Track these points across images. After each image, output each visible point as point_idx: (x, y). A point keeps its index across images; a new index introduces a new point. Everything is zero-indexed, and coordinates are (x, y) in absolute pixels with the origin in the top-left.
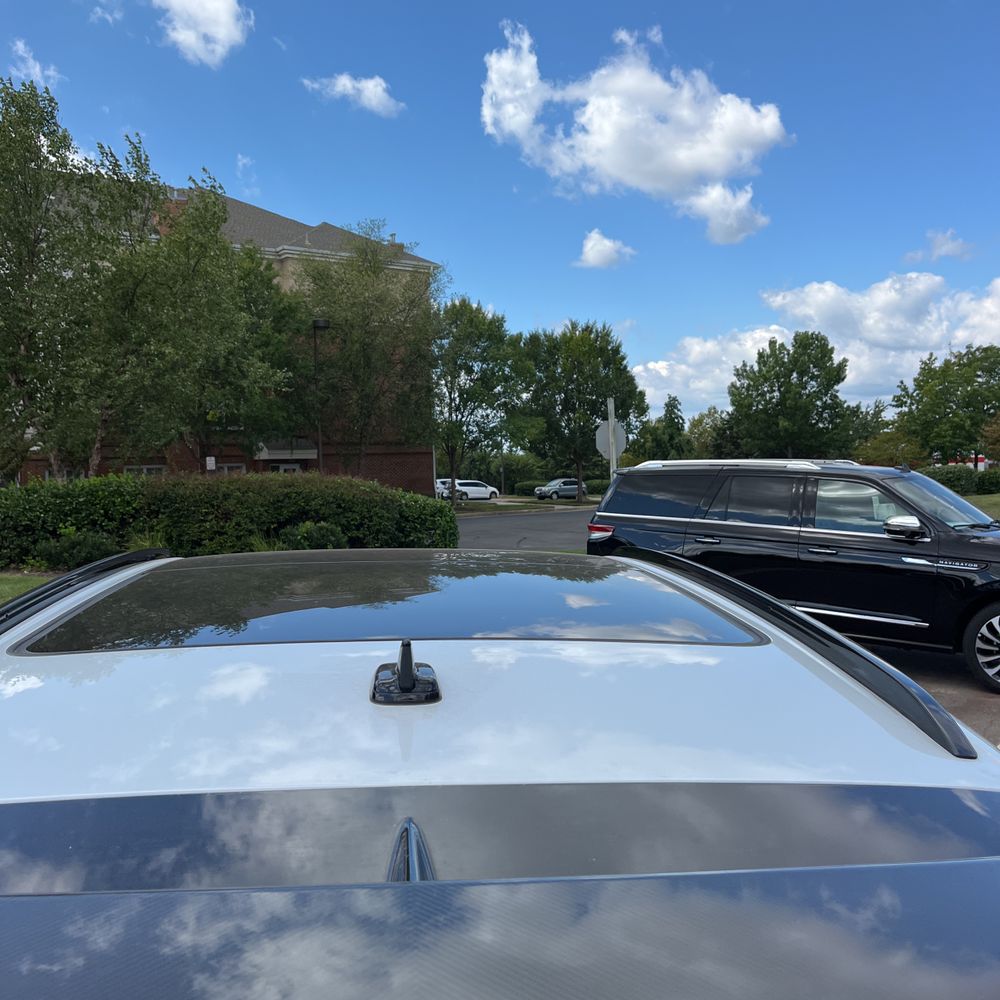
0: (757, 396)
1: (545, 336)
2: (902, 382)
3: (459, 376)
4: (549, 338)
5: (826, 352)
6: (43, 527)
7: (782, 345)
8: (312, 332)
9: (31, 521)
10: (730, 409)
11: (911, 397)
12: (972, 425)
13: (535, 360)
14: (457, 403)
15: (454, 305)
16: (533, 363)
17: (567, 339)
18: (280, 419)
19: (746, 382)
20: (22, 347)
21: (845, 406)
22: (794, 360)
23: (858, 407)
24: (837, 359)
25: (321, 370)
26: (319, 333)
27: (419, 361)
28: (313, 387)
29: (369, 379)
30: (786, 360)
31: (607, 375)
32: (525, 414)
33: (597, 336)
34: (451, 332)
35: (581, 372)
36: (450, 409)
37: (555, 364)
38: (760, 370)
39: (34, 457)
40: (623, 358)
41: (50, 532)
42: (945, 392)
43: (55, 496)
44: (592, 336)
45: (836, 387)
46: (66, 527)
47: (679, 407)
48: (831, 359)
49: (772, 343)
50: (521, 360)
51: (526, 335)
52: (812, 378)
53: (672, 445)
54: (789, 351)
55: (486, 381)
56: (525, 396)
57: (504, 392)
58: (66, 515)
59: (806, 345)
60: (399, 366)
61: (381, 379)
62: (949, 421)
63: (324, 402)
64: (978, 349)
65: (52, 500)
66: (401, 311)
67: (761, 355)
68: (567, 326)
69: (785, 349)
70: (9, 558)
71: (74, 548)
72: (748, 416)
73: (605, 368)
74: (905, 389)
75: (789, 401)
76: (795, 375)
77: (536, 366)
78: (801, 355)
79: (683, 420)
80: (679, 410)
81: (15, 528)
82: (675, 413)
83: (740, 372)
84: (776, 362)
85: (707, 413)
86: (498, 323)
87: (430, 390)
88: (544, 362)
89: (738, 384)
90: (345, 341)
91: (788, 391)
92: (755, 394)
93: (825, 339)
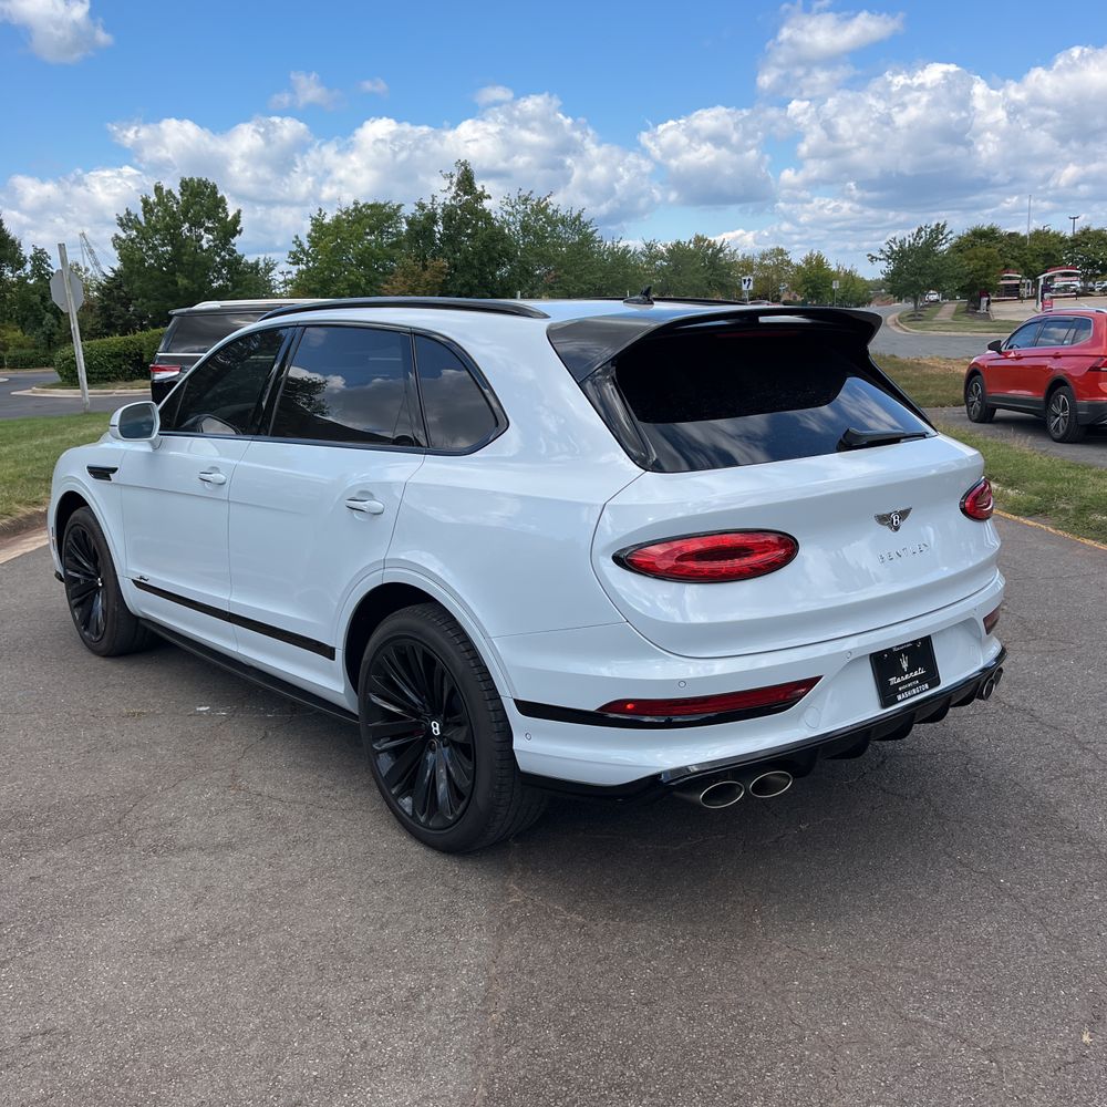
0: (148, 250)
2: (297, 237)
5: (218, 201)
7: (170, 192)
10: (117, 265)
11: (307, 254)
12: (366, 284)
19: (132, 234)
21: (244, 261)
22: (185, 210)
23: (257, 263)
24: (230, 210)
30: (175, 209)
38: (147, 220)
42: (338, 250)
45: (233, 241)
47: (49, 262)
48: (224, 210)
49: (158, 189)
52: (206, 231)
53: (45, 308)
54: (176, 199)
59: (197, 193)
62: (346, 279)
64: (364, 206)
67: (146, 203)
69: (173, 197)
72: (140, 273)
74: (300, 245)
75: (184, 257)
76: (187, 227)
78: (191, 205)
80: (49, 265)
82: (44, 269)
83: (125, 221)
84: (165, 211)
89: (123, 236)
91: (182, 245)
92: (145, 248)
93: (215, 187)
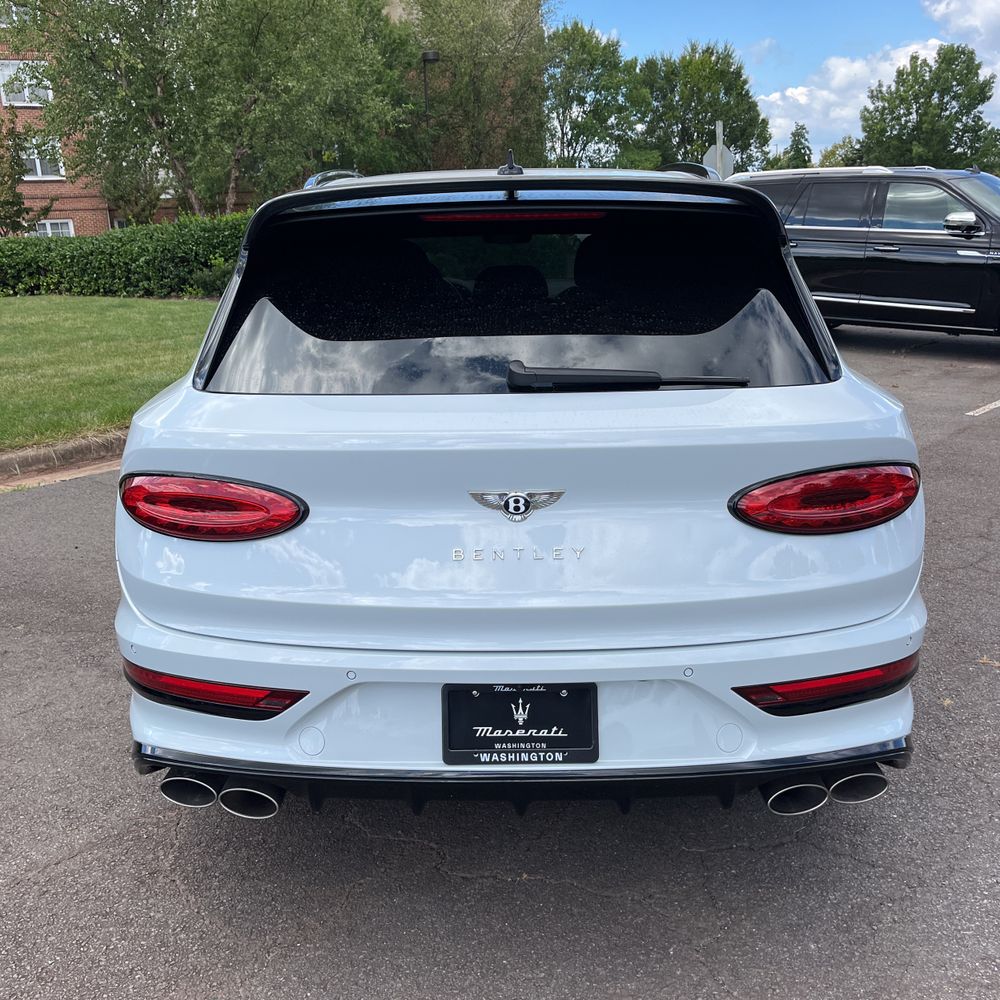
0: (892, 120)
1: (663, 60)
3: (571, 108)
4: (667, 62)
5: (972, 68)
6: (196, 259)
7: (925, 61)
8: (422, 64)
9: (185, 253)
10: (861, 136)
13: (652, 87)
14: (569, 137)
15: (565, 30)
16: (648, 91)
17: (686, 64)
18: (393, 160)
19: (880, 104)
20: (159, 89)
21: (989, 128)
22: (937, 77)
24: (984, 74)
25: (432, 106)
26: (429, 66)
27: (530, 92)
28: (424, 125)
29: (479, 114)
30: (927, 78)
31: (728, 103)
32: (640, 148)
33: (719, 58)
34: (562, 60)
35: (700, 100)
36: (563, 143)
37: (672, 91)
38: (898, 89)
39: (164, 205)
40: (745, 82)
41: (202, 264)
43: (204, 230)
44: (713, 58)
45: (980, 108)
46: (216, 259)
47: (807, 136)
48: (977, 74)
49: (914, 59)
50: (636, 88)
51: (642, 60)
52: (953, 98)
54: (931, 67)
55: (598, 113)
56: (640, 127)
57: (617, 125)
58: (215, 248)
59: (950, 59)
60: (510, 99)
61: (492, 113)
63: (436, 140)
65: (202, 234)
66: (510, 39)
67: (900, 73)
68: (686, 49)
69: (928, 65)
70: (170, 287)
71: (224, 277)
72: (879, 143)
73: (725, 94)
75: (925, 125)
76: (936, 95)
77: (652, 93)
78: (943, 72)
79: (810, 151)
80: (806, 140)
81: (172, 260)
82: (802, 143)
83: (875, 93)
84: (916, 81)
85: (841, 143)
86: (612, 49)
87: (542, 125)
88: (661, 89)
89: (871, 107)
90: (455, 75)
91: (926, 114)
92: (889, 117)
93: (972, 53)
